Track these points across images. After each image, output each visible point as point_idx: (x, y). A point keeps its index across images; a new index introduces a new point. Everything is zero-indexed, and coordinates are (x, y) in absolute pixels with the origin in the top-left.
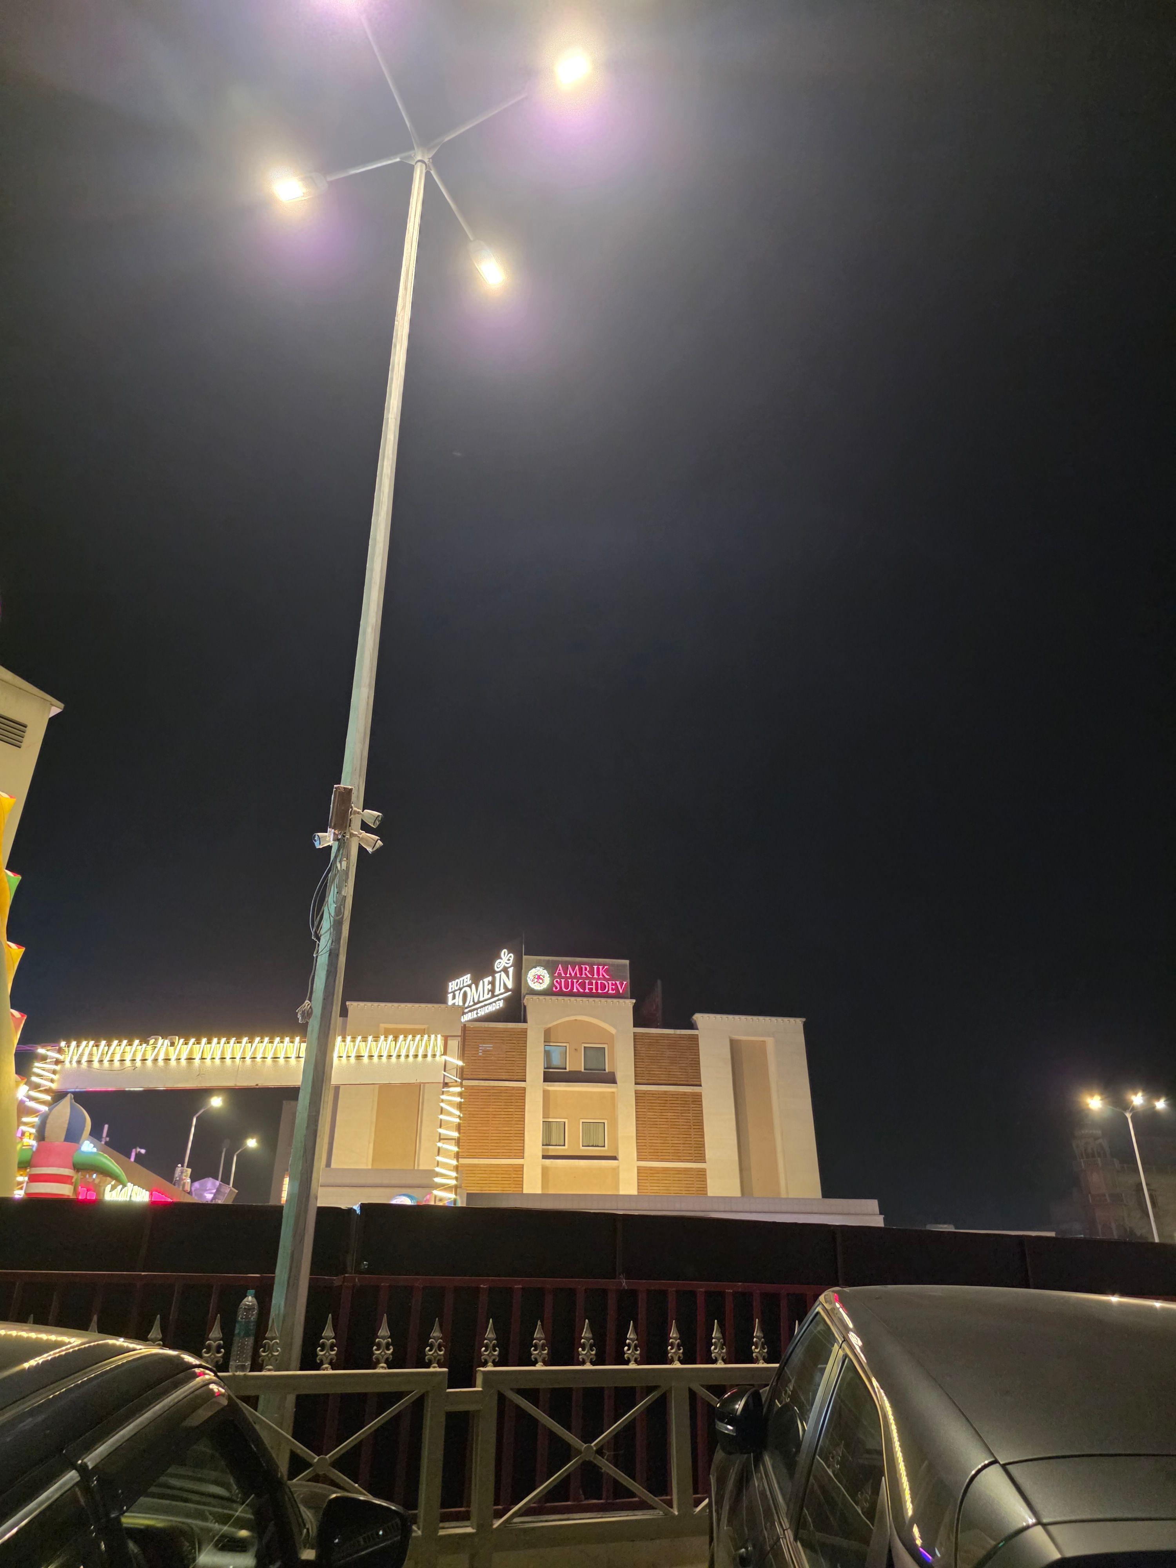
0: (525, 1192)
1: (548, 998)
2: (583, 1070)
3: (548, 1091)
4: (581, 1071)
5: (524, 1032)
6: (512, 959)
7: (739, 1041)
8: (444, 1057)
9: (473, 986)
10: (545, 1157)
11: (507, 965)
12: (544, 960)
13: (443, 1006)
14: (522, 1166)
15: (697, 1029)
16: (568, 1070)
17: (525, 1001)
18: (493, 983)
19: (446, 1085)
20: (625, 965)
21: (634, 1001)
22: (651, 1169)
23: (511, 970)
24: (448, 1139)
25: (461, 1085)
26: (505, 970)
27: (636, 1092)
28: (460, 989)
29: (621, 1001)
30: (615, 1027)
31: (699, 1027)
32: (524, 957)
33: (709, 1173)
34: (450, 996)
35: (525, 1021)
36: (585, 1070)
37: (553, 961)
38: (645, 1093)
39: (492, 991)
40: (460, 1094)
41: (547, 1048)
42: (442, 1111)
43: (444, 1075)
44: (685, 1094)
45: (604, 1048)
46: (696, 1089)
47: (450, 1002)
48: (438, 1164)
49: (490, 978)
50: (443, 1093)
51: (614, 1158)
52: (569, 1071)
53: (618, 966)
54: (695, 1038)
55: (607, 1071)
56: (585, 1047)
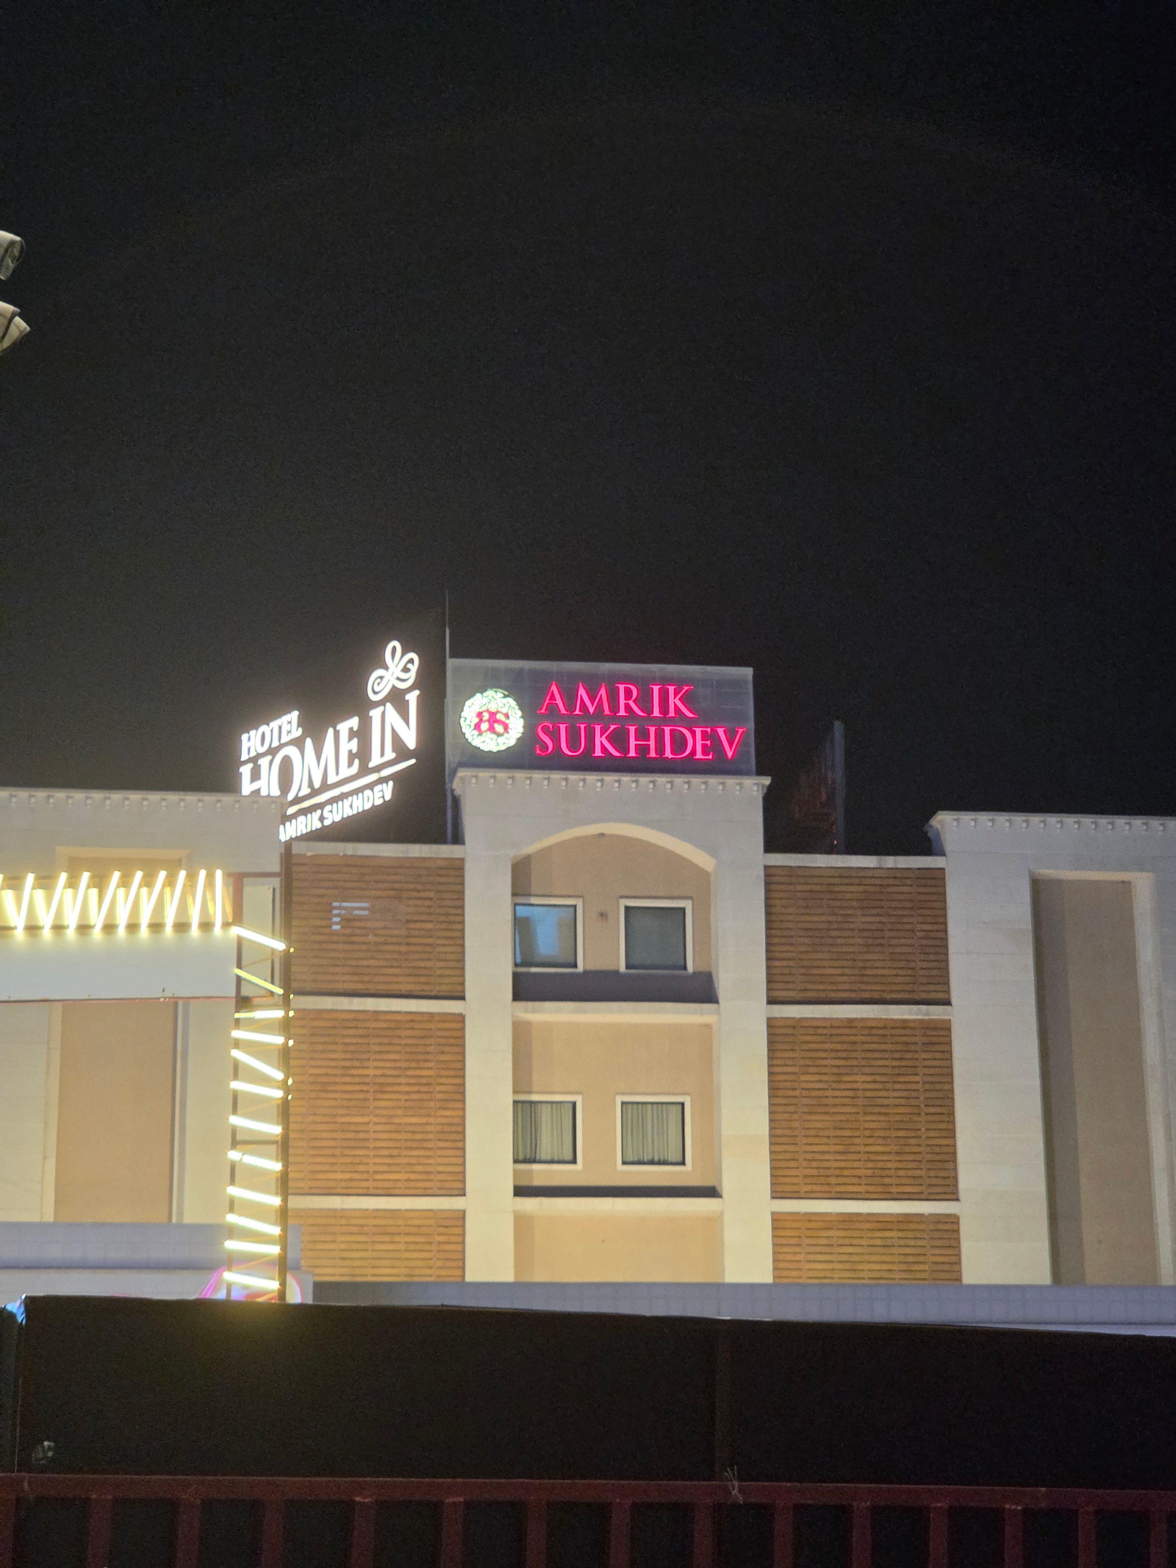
0: (469, 1278)
1: (520, 775)
2: (622, 968)
3: (529, 1024)
4: (617, 972)
5: (457, 868)
6: (414, 668)
7: (1059, 882)
8: (236, 931)
9: (309, 742)
10: (520, 1191)
11: (402, 686)
12: (508, 671)
13: (227, 799)
14: (461, 1216)
15: (942, 854)
16: (580, 968)
17: (457, 785)
18: (362, 734)
19: (244, 1002)
20: (738, 683)
21: (767, 781)
22: (810, 1217)
23: (412, 698)
24: (255, 1143)
25: (286, 1003)
26: (396, 697)
27: (771, 1023)
28: (272, 752)
29: (731, 781)
30: (711, 850)
31: (948, 848)
32: (451, 663)
33: (965, 1228)
34: (246, 771)
35: (458, 839)
36: (628, 967)
37: (534, 673)
38: (796, 1024)
39: (363, 754)
40: (285, 1026)
41: (522, 911)
42: (237, 1070)
43: (239, 979)
44: (904, 1024)
45: (683, 910)
46: (936, 1012)
47: (247, 788)
48: (232, 1205)
49: (354, 722)
50: (237, 1023)
51: (711, 1192)
52: (586, 973)
53: (722, 683)
54: (937, 878)
55: (690, 968)
56: (628, 909)
